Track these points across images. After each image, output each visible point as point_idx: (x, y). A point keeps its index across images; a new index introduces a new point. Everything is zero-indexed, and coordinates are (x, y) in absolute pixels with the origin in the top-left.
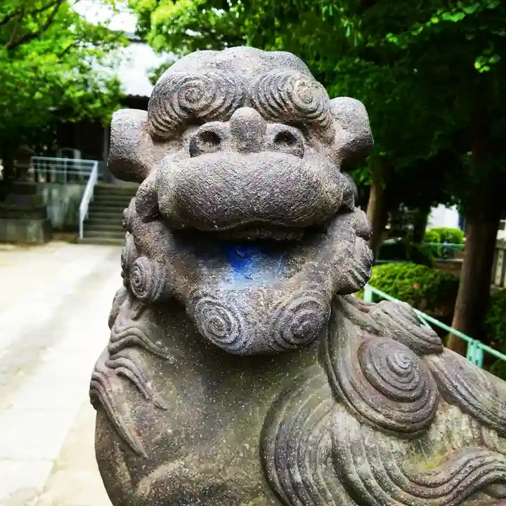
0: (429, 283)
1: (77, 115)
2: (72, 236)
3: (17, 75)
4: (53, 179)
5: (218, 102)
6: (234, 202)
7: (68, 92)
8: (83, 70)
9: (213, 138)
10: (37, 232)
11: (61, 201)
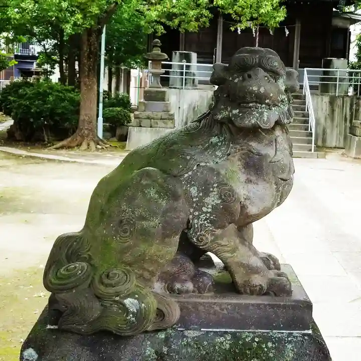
11: (179, 108)
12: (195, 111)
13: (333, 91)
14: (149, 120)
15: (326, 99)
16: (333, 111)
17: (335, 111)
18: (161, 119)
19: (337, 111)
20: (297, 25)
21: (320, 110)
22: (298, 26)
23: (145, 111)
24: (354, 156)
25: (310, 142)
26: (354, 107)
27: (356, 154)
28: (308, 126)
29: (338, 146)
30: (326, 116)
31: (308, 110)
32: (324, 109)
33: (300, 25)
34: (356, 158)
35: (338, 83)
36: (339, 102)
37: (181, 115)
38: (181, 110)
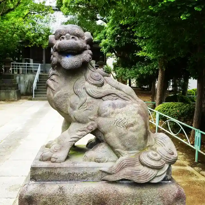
0: (184, 110)
1: (31, 44)
2: (29, 97)
3: (6, 27)
4: (21, 72)
5: (64, 33)
6: (65, 46)
7: (27, 34)
8: (33, 24)
9: (63, 38)
10: (15, 96)
11: (25, 82)
12: (31, 83)
14: (4, 87)
18: (10, 86)
23: (3, 83)
37: (25, 85)
38: (25, 83)
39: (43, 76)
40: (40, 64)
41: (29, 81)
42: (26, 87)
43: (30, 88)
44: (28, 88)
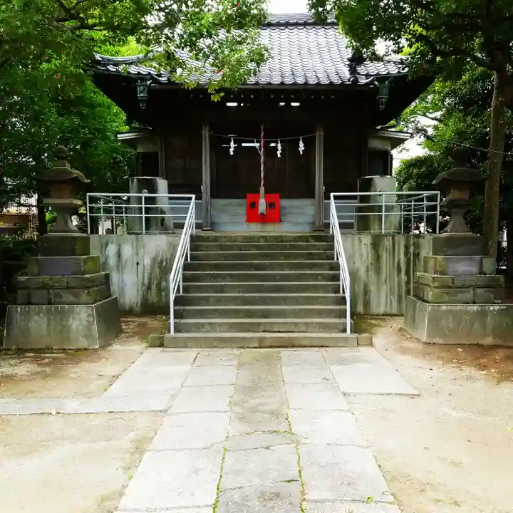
11: (138, 264)
12: (163, 267)
13: (377, 227)
14: (45, 291)
15: (367, 239)
16: (378, 258)
17: (382, 256)
18: (68, 288)
19: (385, 257)
20: (317, 134)
21: (357, 257)
22: (319, 136)
23: (39, 275)
24: (424, 339)
25: (342, 314)
26: (412, 249)
27: (429, 335)
28: (339, 285)
29: (388, 312)
30: (368, 266)
31: (338, 259)
32: (365, 255)
33: (322, 133)
34: (430, 343)
35: (383, 213)
36: (387, 243)
37: (140, 276)
38: (140, 267)
39: (207, 239)
40: (194, 196)
41: (154, 260)
42: (143, 284)
43: (159, 285)
44: (149, 288)
